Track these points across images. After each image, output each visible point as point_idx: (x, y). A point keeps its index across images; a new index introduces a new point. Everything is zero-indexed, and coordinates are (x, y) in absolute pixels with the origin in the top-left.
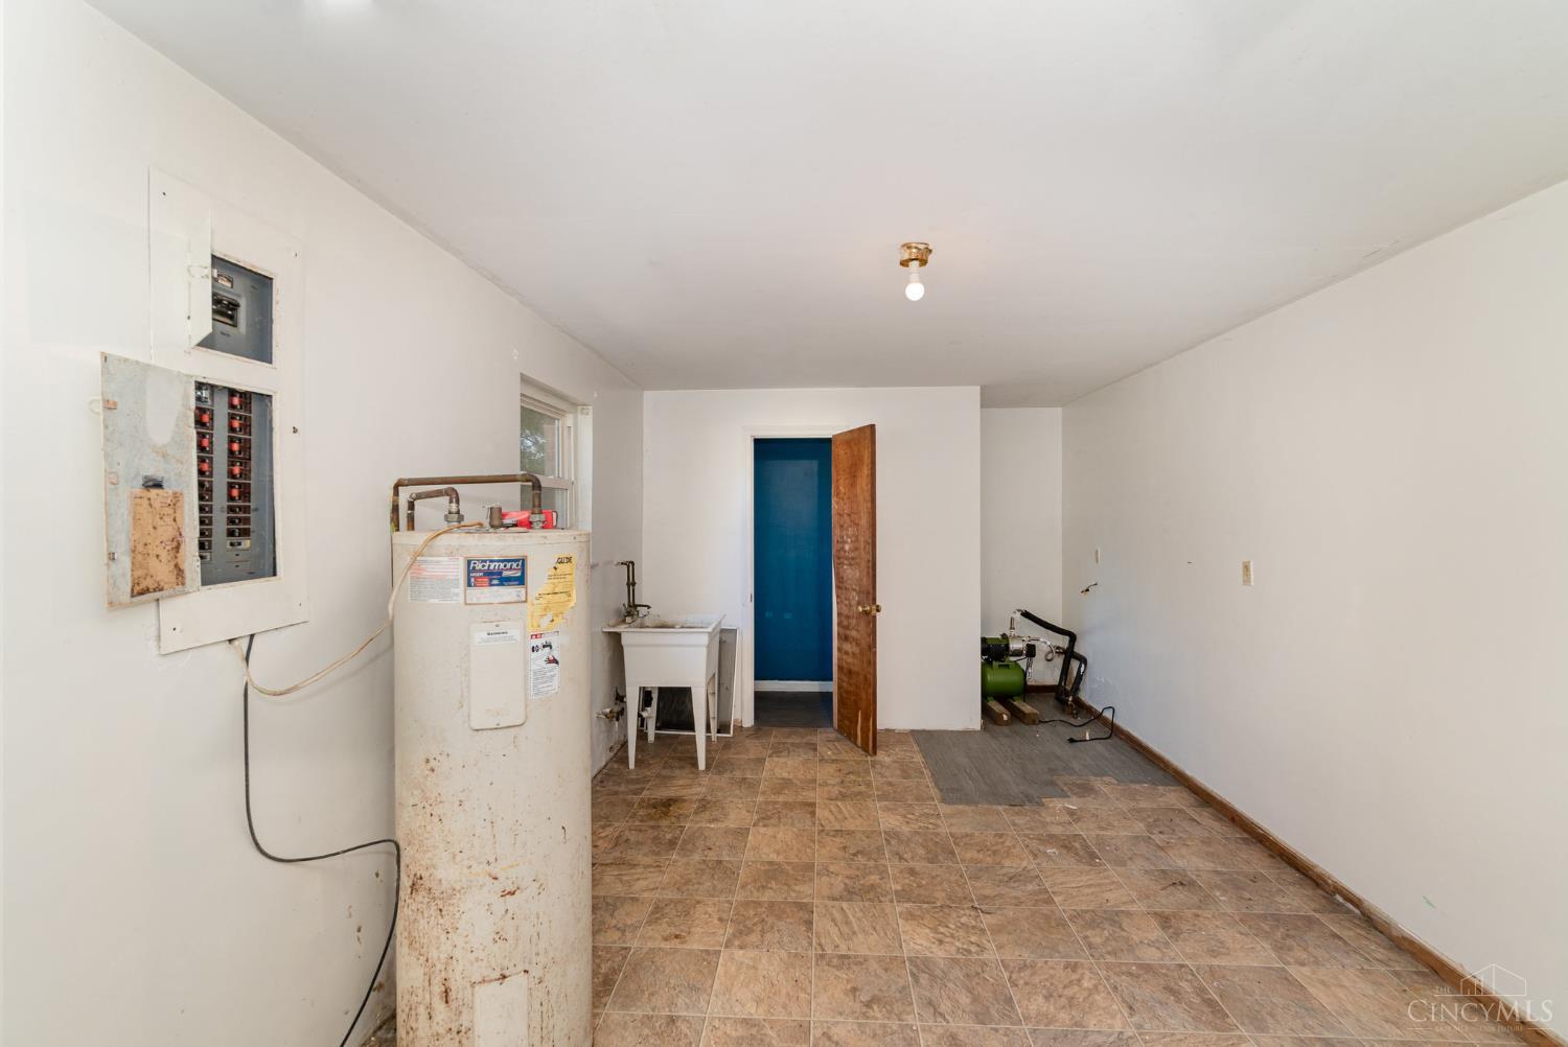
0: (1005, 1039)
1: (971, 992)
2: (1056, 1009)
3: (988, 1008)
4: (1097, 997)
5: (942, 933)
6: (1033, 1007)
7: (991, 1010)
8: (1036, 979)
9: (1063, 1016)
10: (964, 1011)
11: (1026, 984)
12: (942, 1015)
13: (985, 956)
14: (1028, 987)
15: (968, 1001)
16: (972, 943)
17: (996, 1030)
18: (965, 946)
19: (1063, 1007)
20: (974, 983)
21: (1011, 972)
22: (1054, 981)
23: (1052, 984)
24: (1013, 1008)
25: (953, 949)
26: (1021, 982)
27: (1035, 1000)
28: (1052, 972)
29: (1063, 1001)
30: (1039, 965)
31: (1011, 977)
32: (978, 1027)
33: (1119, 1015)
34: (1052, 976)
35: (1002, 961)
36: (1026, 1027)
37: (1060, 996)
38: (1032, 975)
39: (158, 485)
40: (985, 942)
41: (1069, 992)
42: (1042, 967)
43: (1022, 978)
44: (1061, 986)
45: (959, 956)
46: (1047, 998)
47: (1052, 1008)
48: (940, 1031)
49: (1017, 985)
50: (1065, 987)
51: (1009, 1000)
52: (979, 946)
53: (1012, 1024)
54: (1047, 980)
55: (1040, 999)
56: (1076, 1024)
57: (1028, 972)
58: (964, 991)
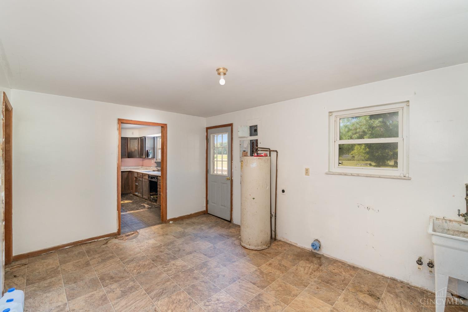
0: (186, 285)
1: (199, 290)
2: (176, 298)
3: (193, 289)
4: (166, 308)
5: (220, 303)
6: (182, 295)
7: (192, 289)
8: (185, 304)
9: (174, 297)
10: (198, 285)
11: (187, 301)
12: (202, 282)
13: (203, 303)
14: (186, 300)
15: (199, 288)
16: (209, 305)
17: (189, 285)
18: (210, 303)
19: (175, 300)
20: (200, 293)
21: (193, 302)
22: (179, 306)
23: (180, 305)
24: (187, 292)
25: (213, 300)
26: (189, 301)
27: (183, 298)
28: (181, 309)
29: (175, 302)
30: (186, 310)
31: (192, 300)
32: (193, 284)
33: (159, 306)
34: (181, 308)
35: (197, 304)
36: (182, 289)
37: (176, 302)
38: (187, 304)
39: (245, 151)
40: (206, 308)
41: (175, 305)
42: (185, 309)
43: (189, 302)
44: (177, 306)
45: (209, 298)
46: (180, 300)
47: (178, 298)
48: (200, 279)
49: (189, 299)
50: (176, 306)
51: (189, 294)
52: (207, 305)
53: (186, 288)
54: (182, 306)
55: (181, 298)
56: (170, 297)
57: (188, 305)
58: (201, 290)
